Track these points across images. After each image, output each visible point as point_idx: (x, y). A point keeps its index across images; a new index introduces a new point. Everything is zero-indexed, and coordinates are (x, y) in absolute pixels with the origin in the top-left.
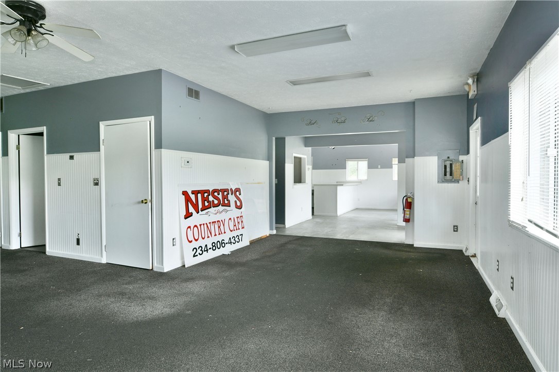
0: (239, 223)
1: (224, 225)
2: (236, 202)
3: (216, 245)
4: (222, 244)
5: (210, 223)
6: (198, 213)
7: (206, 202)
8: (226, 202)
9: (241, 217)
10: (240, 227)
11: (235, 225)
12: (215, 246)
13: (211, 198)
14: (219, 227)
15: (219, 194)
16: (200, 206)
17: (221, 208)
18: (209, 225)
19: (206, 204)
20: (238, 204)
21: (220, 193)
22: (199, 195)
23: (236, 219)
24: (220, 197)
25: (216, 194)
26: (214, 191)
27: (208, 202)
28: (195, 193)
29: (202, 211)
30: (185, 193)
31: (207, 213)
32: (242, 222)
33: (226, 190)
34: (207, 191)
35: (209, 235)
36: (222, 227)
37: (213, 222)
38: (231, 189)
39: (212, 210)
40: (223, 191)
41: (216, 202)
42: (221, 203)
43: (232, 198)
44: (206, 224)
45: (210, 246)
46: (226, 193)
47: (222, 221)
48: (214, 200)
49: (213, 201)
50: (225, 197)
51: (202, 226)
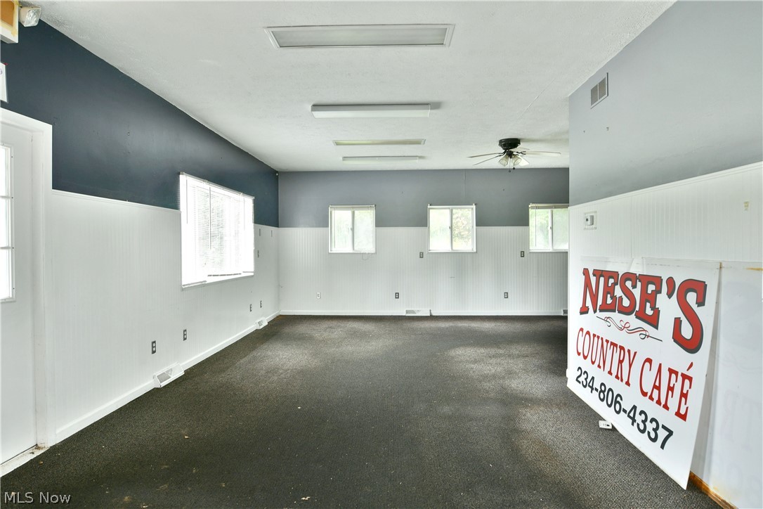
0: (671, 389)
1: (630, 365)
2: (678, 322)
3: (606, 393)
4: (615, 402)
5: (607, 341)
6: (595, 311)
7: (609, 296)
8: (649, 312)
9: (685, 377)
10: (673, 403)
11: (658, 388)
12: (604, 392)
13: (618, 292)
14: (621, 362)
15: (634, 286)
16: (600, 302)
17: (633, 321)
18: (605, 343)
19: (609, 301)
20: (687, 331)
21: (639, 284)
22: (602, 279)
23: (665, 374)
24: (637, 293)
25: (629, 284)
26: (629, 276)
27: (612, 298)
28: (599, 274)
29: (601, 311)
30: (586, 272)
31: (607, 319)
32: (684, 395)
33: (657, 281)
34: (614, 275)
35: (602, 365)
36: (626, 364)
37: (612, 343)
38: (671, 281)
39: (616, 316)
40: (646, 280)
41: (626, 303)
42: (637, 309)
43: (668, 308)
44: (602, 339)
45: (597, 384)
46: (651, 288)
47: (629, 351)
48: (624, 297)
49: (621, 298)
50: (650, 298)
51: (596, 338)
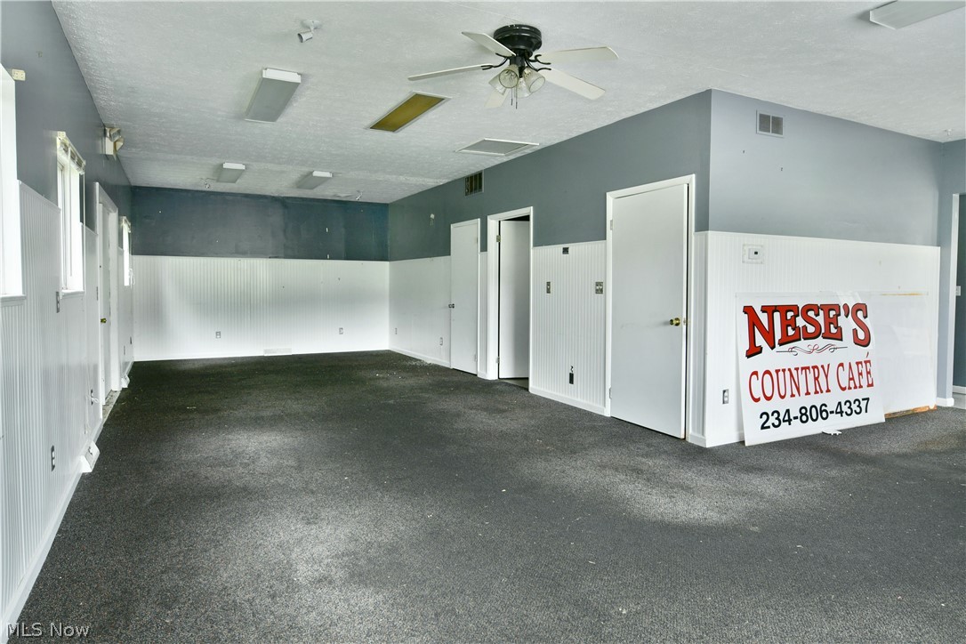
0: (860, 374)
1: (827, 376)
2: (855, 331)
3: (808, 413)
4: (822, 412)
5: (797, 369)
6: (773, 347)
7: (789, 328)
8: (833, 330)
9: (866, 362)
10: (864, 382)
11: (853, 379)
12: (805, 415)
13: (800, 322)
14: (816, 379)
15: (817, 315)
16: (778, 336)
17: (821, 342)
18: (794, 373)
19: (791, 332)
20: (861, 335)
21: (821, 312)
22: (777, 316)
23: (854, 367)
24: (821, 319)
25: (811, 314)
26: (808, 308)
27: (793, 329)
28: (769, 310)
29: (781, 344)
30: (748, 310)
31: (791, 351)
32: (868, 373)
33: (836, 307)
34: (794, 308)
35: (795, 392)
36: (822, 379)
37: (802, 368)
38: (846, 306)
39: (802, 344)
40: (827, 308)
41: (811, 329)
42: (823, 331)
43: (847, 324)
44: (789, 370)
45: (795, 413)
46: (832, 313)
47: (822, 367)
48: (808, 325)
49: (805, 327)
50: (830, 322)
51: (781, 373)
